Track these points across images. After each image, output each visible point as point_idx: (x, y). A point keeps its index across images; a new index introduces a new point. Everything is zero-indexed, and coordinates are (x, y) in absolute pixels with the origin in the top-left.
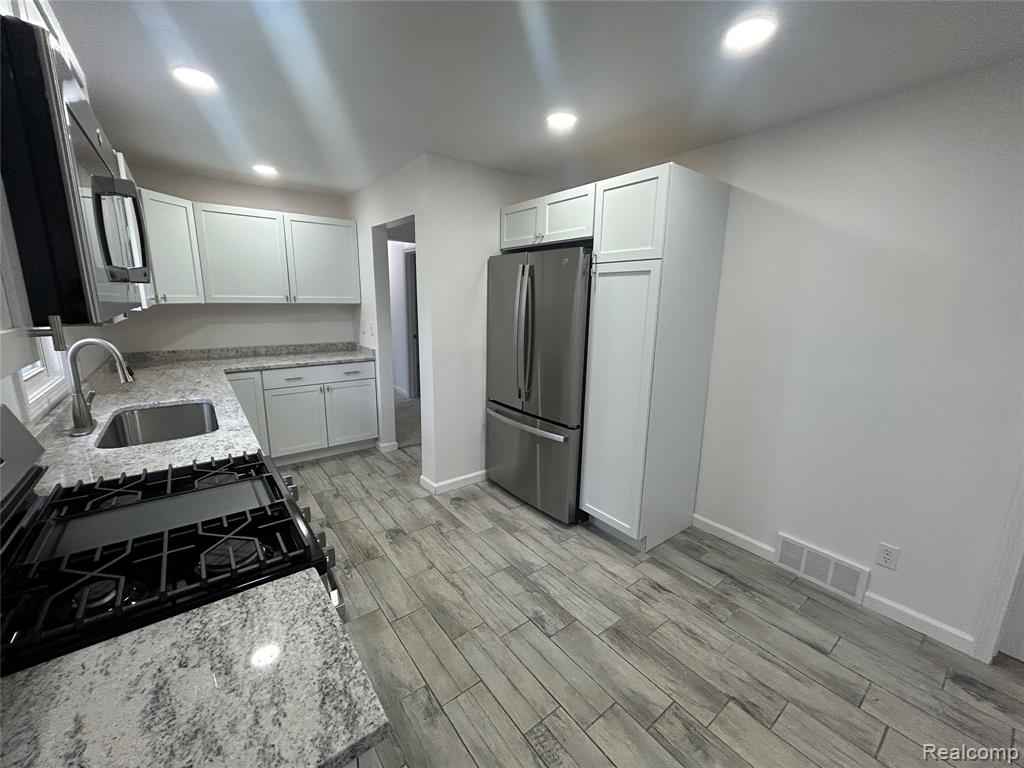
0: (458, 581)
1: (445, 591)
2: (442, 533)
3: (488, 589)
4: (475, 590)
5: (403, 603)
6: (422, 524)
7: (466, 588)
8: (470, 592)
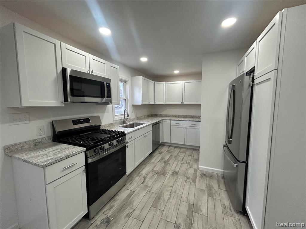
0: (173, 195)
1: (166, 195)
2: (186, 180)
3: (176, 204)
4: (173, 201)
5: (155, 189)
6: (185, 175)
7: (172, 199)
8: (171, 201)
